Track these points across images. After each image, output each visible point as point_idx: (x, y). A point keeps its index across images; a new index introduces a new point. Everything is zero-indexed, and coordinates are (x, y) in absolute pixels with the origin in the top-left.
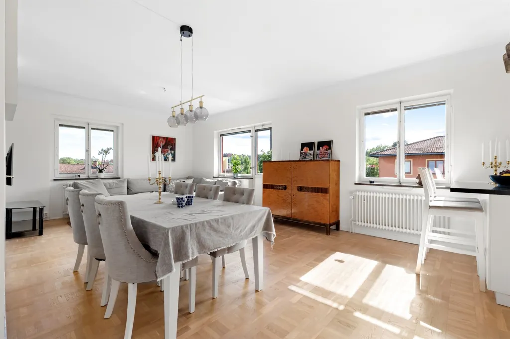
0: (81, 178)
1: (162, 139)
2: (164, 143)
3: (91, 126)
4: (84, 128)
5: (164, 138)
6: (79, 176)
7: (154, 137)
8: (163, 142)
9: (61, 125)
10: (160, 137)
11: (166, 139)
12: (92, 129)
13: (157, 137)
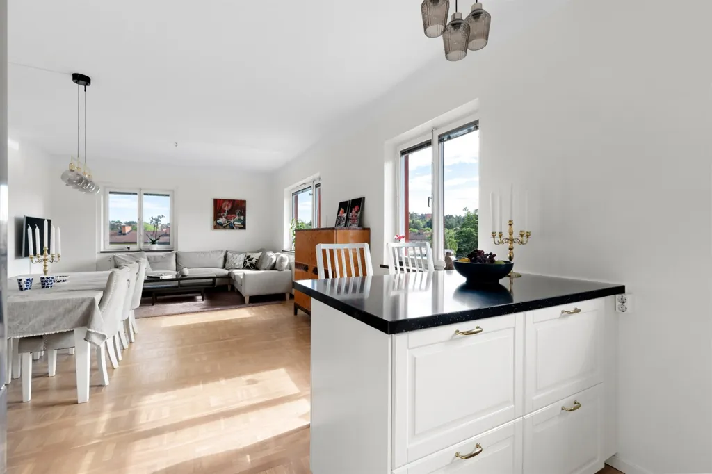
0: (130, 250)
1: (227, 203)
2: (230, 207)
3: (143, 192)
4: (136, 194)
5: (230, 201)
6: (129, 248)
7: (216, 201)
8: (228, 206)
9: (111, 193)
10: (224, 200)
11: (233, 202)
12: (145, 194)
13: (220, 200)
